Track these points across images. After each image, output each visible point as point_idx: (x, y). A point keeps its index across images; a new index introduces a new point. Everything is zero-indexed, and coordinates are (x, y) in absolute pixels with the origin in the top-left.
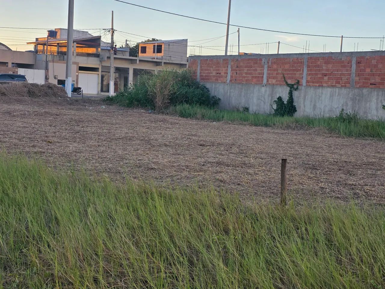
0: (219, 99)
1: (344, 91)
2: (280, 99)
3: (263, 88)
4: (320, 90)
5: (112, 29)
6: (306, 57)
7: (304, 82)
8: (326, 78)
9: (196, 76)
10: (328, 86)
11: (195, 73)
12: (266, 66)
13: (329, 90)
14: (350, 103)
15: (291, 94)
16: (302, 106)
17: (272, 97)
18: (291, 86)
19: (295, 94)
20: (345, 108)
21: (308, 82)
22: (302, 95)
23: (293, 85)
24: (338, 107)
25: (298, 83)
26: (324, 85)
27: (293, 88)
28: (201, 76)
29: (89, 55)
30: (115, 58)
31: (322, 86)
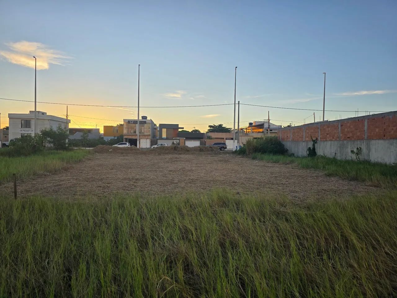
0: (287, 150)
1: (336, 143)
2: (310, 148)
3: (303, 143)
4: (325, 143)
5: (269, 119)
6: (319, 124)
7: (319, 139)
8: (328, 136)
9: (280, 138)
10: (329, 141)
11: (279, 137)
12: (304, 131)
13: (330, 142)
14: (339, 149)
15: (314, 145)
16: (319, 152)
17: (307, 147)
18: (314, 141)
19: (316, 145)
20: (336, 152)
21: (321, 138)
22: (319, 146)
23: (315, 140)
24: (334, 152)
25: (317, 139)
26: (328, 140)
27: (315, 142)
28: (281, 138)
29: (259, 132)
30: (270, 133)
31: (327, 140)
